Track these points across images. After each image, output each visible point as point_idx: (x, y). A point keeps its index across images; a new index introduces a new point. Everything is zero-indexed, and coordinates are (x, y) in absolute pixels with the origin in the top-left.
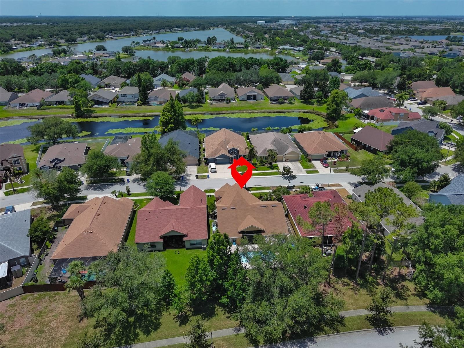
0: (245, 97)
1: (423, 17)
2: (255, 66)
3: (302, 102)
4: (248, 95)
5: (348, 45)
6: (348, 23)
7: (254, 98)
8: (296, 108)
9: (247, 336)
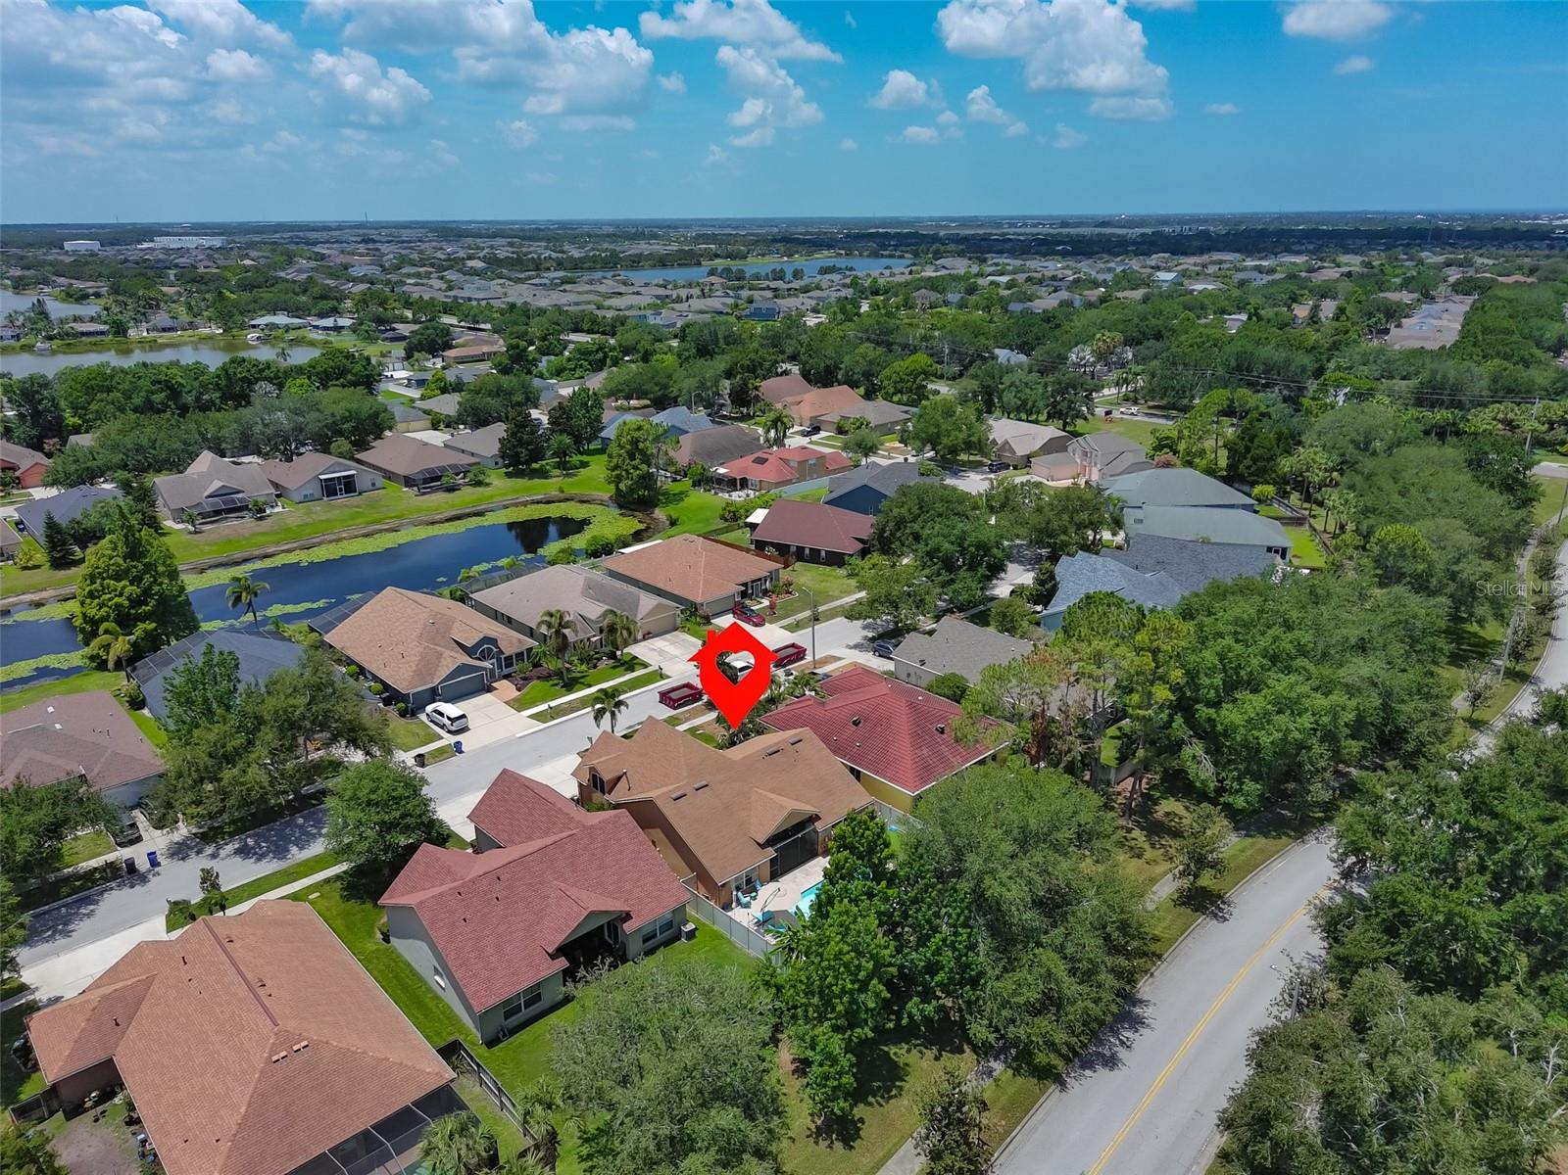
0: (314, 489)
1: (599, 224)
2: (263, 387)
3: (509, 475)
4: (326, 480)
5: (474, 303)
6: (410, 242)
7: (349, 485)
8: (505, 494)
9: (1019, 1072)
